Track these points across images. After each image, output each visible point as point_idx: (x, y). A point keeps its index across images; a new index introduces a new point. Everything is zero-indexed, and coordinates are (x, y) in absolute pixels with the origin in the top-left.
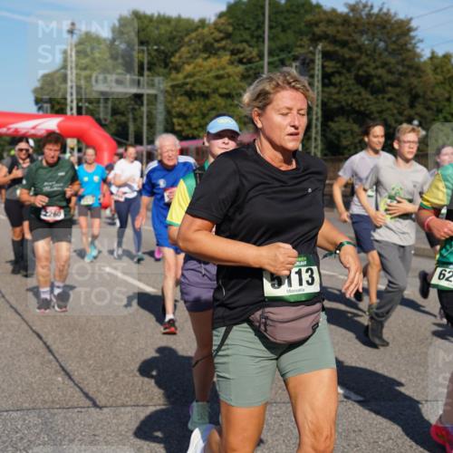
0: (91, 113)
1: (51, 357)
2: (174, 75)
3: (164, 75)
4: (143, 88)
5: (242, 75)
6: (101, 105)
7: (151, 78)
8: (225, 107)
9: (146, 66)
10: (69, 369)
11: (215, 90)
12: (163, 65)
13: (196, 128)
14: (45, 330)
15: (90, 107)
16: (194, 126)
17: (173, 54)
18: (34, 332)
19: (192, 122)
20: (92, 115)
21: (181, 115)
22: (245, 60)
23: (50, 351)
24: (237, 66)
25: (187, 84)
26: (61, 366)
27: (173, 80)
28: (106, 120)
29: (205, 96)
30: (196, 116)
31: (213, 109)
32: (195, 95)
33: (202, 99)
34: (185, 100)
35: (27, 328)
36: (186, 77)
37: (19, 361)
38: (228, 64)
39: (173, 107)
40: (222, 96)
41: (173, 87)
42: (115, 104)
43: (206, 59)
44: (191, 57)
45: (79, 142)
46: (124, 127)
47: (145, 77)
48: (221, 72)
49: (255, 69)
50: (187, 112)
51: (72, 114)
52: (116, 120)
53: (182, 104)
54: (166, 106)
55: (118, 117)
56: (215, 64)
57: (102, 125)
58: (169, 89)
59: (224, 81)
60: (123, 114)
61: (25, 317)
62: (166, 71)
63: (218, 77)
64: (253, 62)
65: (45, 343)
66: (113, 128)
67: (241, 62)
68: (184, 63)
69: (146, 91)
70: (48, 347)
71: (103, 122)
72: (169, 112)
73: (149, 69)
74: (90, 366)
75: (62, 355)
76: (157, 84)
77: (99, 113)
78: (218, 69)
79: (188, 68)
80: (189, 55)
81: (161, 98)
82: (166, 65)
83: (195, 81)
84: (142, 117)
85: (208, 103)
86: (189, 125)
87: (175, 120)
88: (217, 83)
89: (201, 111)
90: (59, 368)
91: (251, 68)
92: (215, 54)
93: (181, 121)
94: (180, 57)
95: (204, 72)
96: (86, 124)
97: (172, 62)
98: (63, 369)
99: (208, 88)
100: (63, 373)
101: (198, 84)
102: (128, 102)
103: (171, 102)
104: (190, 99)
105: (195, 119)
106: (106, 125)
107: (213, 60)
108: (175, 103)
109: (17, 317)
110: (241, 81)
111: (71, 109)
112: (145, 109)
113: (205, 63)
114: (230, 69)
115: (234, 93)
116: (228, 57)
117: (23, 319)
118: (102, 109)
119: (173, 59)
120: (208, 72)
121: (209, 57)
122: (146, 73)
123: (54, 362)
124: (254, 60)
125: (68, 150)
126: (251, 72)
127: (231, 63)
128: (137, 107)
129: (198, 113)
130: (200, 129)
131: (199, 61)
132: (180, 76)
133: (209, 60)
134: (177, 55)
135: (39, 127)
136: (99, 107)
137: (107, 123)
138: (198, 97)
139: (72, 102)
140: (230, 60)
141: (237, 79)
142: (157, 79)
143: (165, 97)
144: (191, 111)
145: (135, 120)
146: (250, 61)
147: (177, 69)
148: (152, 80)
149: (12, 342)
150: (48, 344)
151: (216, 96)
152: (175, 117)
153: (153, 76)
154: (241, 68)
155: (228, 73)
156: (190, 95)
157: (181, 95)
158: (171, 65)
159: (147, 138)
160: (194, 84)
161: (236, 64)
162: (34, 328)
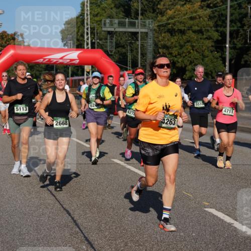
0: (101, 47)
1: (78, 229)
2: (159, 18)
3: (152, 19)
4: (138, 28)
5: (209, 16)
6: (108, 41)
7: (143, 21)
8: (197, 40)
9: (140, 12)
10: (91, 239)
11: (190, 28)
12: (152, 11)
13: (176, 56)
14: (73, 208)
15: (101, 42)
16: (174, 55)
17: (159, 3)
18: (65, 209)
19: (173, 52)
20: (102, 48)
21: (165, 47)
22: (211, 5)
23: (77, 225)
24: (205, 10)
25: (169, 24)
26: (85, 237)
27: (159, 21)
28: (111, 52)
29: (182, 32)
30: (176, 47)
31: (188, 41)
32: (175, 32)
33: (180, 34)
34: (168, 35)
35: (59, 206)
36: (168, 19)
37: (54, 232)
38: (199, 8)
39: (160, 41)
40: (194, 32)
41: (159, 26)
42: (118, 40)
43: (183, 5)
44: (172, 4)
45: (92, 67)
46: (124, 56)
47: (140, 20)
48: (194, 15)
49: (219, 12)
50: (169, 44)
51: (88, 48)
52: (118, 51)
53: (165, 38)
54: (154, 41)
55: (120, 49)
56: (189, 8)
57: (109, 55)
58: (156, 28)
59: (197, 21)
60: (123, 47)
61: (57, 197)
62: (154, 15)
63: (192, 18)
64: (218, 7)
65: (73, 218)
66: (117, 57)
67: (208, 6)
68: (167, 9)
69: (140, 30)
70: (75, 221)
71: (110, 53)
72: (156, 45)
73: (142, 14)
74: (106, 237)
75: (85, 228)
76: (147, 25)
77: (106, 47)
78: (192, 12)
79: (170, 12)
80: (170, 3)
81: (150, 34)
82: (154, 11)
83: (175, 22)
84: (137, 49)
85: (184, 37)
86: (171, 54)
87: (160, 50)
88: (191, 22)
89: (179, 43)
90: (83, 238)
91: (216, 11)
92: (190, 1)
93: (165, 51)
94: (164, 5)
95: (182, 15)
96: (98, 55)
97: (158, 9)
98: (87, 239)
99: (185, 27)
100: (86, 242)
101: (177, 24)
102: (127, 38)
103: (158, 37)
104: (171, 35)
105: (175, 49)
106: (111, 55)
107: (188, 6)
108: (160, 38)
109: (53, 198)
110: (208, 21)
111: (87, 44)
112: (139, 43)
113: (182, 8)
114: (201, 12)
115: (204, 29)
116: (199, 4)
117: (56, 199)
118: (108, 44)
119: (159, 6)
120: (185, 15)
121: (185, 4)
122: (140, 17)
123: (80, 234)
124: (218, 5)
125: (85, 73)
126: (216, 14)
127: (202, 7)
128: (133, 42)
129: (177, 45)
130: (179, 56)
131: (178, 7)
132: (164, 18)
133: (185, 6)
134: (162, 3)
135: (65, 58)
136: (107, 42)
137: (112, 53)
138: (177, 34)
139: (88, 39)
140: (200, 5)
141: (206, 19)
142: (147, 21)
143: (154, 34)
144: (172, 43)
145: (132, 51)
146: (215, 6)
147: (162, 13)
148: (145, 22)
149: (49, 217)
150: (75, 219)
151: (191, 32)
152: (160, 48)
153: (144, 19)
154: (209, 11)
155: (199, 15)
156: (172, 32)
157: (165, 32)
158: (157, 11)
159: (141, 64)
160: (174, 24)
161: (205, 8)
162: (64, 206)
